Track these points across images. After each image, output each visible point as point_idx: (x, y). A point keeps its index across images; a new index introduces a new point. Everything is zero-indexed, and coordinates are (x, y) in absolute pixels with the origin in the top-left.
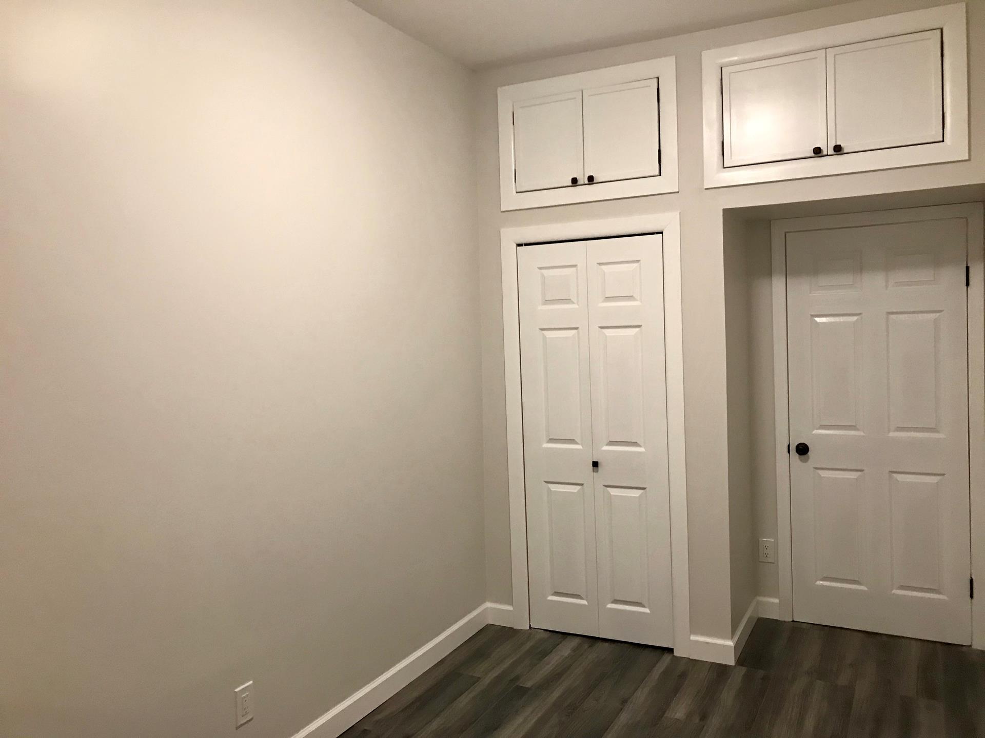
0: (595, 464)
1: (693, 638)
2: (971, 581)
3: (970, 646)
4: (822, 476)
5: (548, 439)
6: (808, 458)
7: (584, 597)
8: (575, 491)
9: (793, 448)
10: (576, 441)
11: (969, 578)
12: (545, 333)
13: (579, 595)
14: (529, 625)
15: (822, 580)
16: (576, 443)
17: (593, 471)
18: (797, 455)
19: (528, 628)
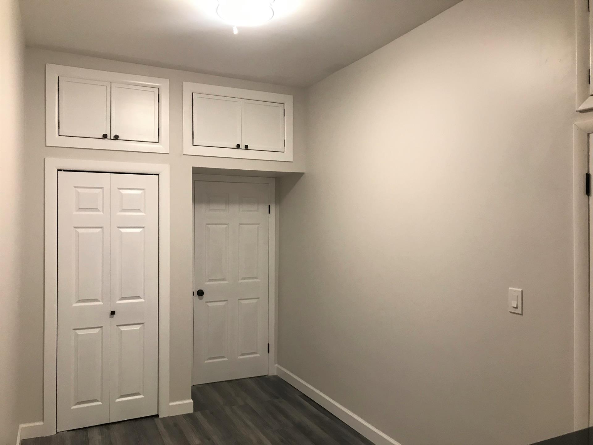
0: (113, 313)
1: (171, 404)
2: (269, 345)
3: (268, 375)
4: (209, 305)
5: (77, 300)
6: (203, 297)
7: (99, 400)
8: (97, 332)
9: (196, 293)
10: (98, 300)
11: (268, 344)
12: (78, 230)
13: (96, 400)
14: (56, 431)
15: (207, 360)
16: (99, 301)
17: (110, 317)
18: (198, 296)
19: (55, 433)
